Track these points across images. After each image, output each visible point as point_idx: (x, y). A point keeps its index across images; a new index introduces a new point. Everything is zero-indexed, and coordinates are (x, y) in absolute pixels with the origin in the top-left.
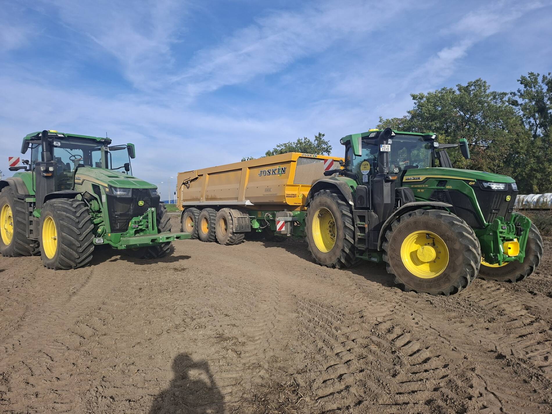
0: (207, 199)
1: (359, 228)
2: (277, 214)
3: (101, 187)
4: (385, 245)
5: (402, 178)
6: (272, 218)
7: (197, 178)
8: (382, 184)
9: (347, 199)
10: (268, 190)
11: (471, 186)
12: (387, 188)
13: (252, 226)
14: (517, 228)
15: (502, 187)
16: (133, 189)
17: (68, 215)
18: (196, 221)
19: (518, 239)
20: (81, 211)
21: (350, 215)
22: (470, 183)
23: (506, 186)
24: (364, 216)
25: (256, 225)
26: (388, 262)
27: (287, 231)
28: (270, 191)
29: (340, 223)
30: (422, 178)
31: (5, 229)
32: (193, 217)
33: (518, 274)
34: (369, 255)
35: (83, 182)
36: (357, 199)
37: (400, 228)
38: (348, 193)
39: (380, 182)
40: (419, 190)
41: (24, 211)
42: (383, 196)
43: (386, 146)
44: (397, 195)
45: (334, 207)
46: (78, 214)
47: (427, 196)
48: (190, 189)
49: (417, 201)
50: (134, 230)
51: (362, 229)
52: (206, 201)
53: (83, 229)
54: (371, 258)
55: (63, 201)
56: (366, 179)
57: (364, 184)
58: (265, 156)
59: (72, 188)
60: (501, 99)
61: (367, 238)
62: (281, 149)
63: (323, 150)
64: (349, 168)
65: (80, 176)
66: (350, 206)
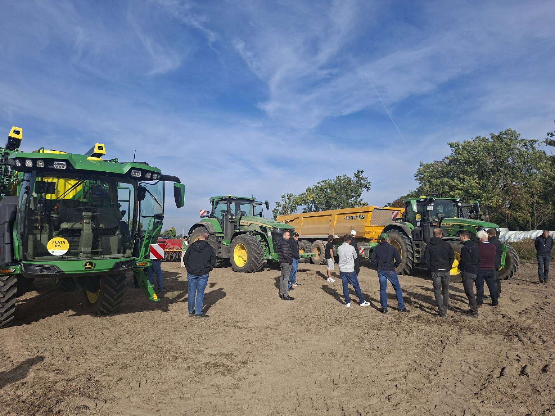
1: (416, 251)
5: (440, 224)
7: (293, 220)
9: (409, 235)
21: (410, 244)
22: (475, 228)
24: (419, 245)
27: (366, 255)
29: (404, 248)
30: (451, 224)
33: (505, 275)
34: (422, 266)
35: (250, 225)
36: (414, 235)
38: (408, 231)
39: (428, 226)
40: (450, 231)
42: (429, 234)
43: (430, 207)
45: (400, 240)
47: (454, 233)
49: (448, 236)
51: (418, 252)
54: (423, 268)
56: (419, 224)
57: (418, 226)
58: (306, 192)
59: (238, 228)
60: (531, 145)
61: (421, 257)
62: (322, 186)
63: (362, 186)
64: (408, 217)
65: (246, 221)
66: (410, 239)
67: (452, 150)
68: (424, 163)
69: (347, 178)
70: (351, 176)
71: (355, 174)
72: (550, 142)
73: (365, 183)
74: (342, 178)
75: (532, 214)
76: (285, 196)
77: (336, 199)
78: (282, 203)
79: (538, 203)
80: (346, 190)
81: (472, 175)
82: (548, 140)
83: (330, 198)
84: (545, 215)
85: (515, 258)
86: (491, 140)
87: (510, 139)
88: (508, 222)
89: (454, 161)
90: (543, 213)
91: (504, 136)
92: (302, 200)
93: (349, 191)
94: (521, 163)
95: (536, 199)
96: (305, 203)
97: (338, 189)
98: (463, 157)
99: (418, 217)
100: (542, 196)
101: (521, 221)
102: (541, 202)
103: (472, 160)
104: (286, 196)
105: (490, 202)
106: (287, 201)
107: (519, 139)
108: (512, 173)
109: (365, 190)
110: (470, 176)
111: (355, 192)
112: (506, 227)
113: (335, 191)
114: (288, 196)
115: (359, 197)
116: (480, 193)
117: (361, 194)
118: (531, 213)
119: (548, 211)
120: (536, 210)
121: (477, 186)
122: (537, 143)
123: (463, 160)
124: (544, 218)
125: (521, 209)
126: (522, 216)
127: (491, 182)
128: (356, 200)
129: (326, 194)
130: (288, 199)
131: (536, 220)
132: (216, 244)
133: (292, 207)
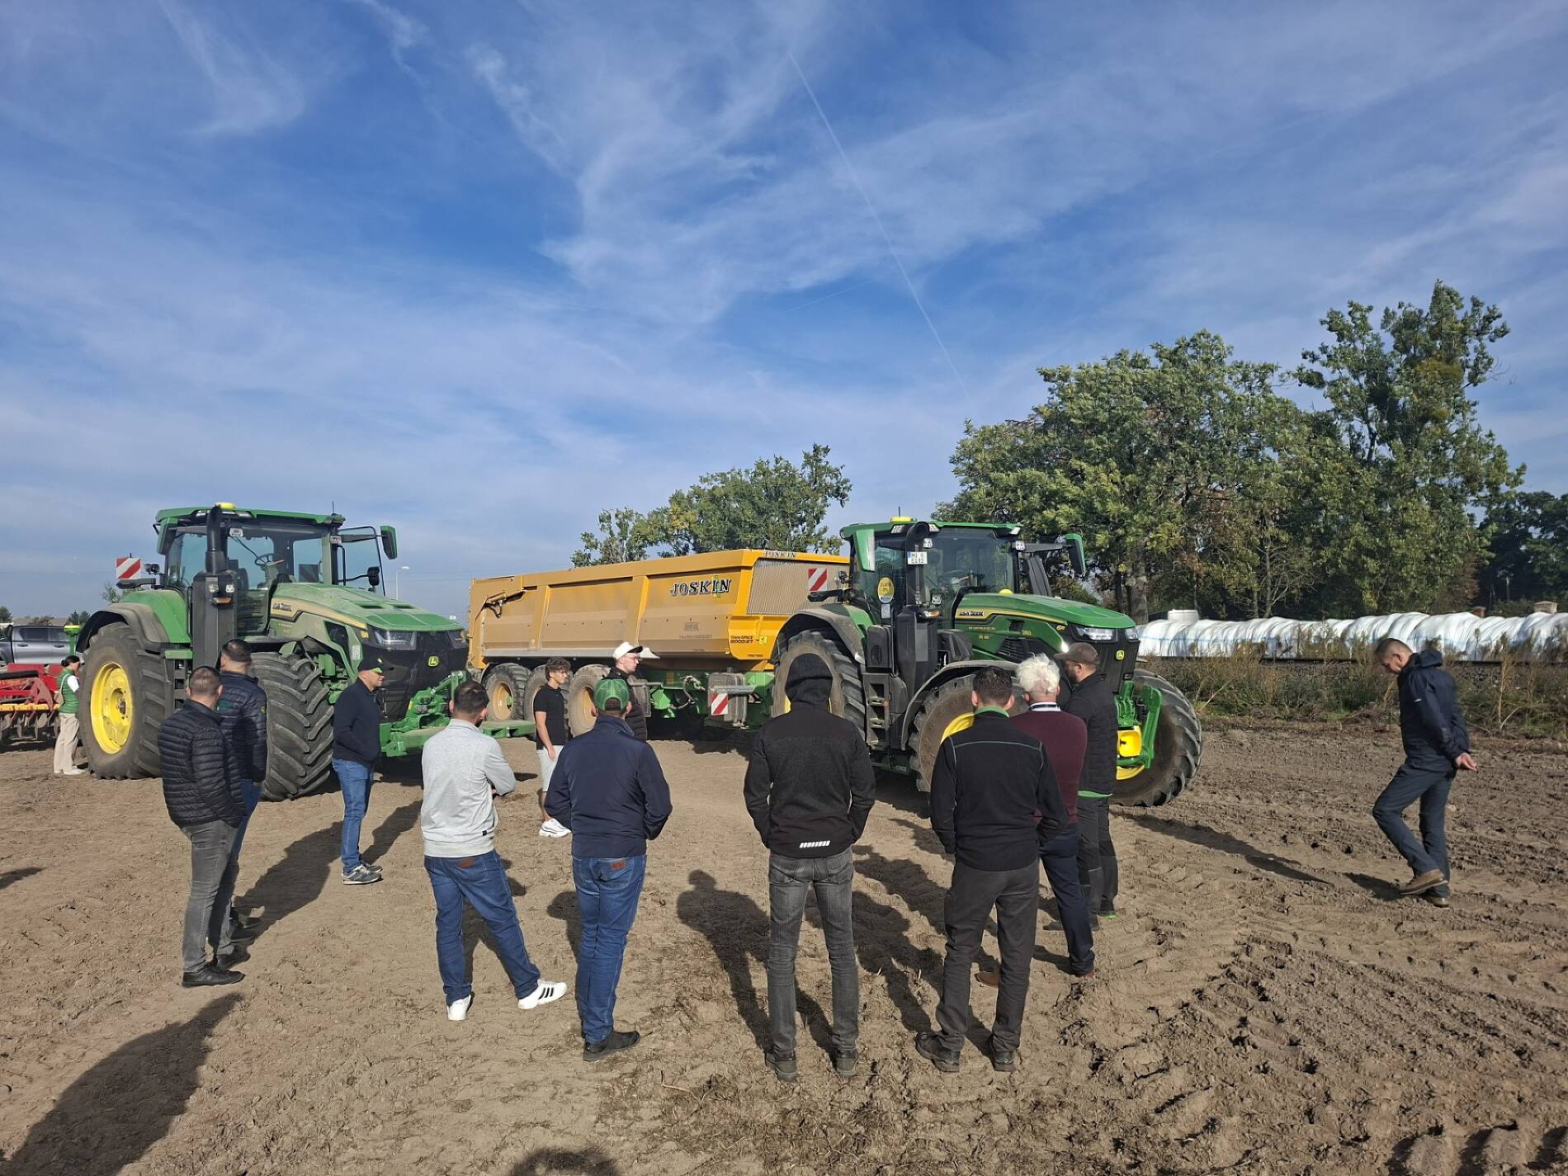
0: (546, 644)
1: (874, 707)
2: (713, 677)
3: (348, 629)
4: (915, 739)
5: (954, 614)
6: (699, 688)
7: (520, 595)
8: (913, 624)
9: (852, 651)
10: (691, 626)
11: (1059, 632)
12: (921, 634)
13: (652, 706)
14: (1138, 708)
15: (1108, 635)
16: (418, 632)
17: (285, 687)
18: (518, 694)
19: (1142, 728)
20: (308, 680)
21: (857, 682)
22: (1059, 627)
23: (1114, 634)
24: (882, 686)
25: (663, 702)
26: (919, 770)
27: (734, 716)
28: (696, 628)
30: (986, 613)
31: (105, 717)
32: (511, 685)
33: (1156, 791)
34: (892, 760)
35: (297, 617)
36: (869, 649)
37: (938, 708)
38: (854, 639)
39: (909, 621)
40: (981, 636)
41: (159, 677)
42: (914, 648)
43: (919, 554)
44: (941, 647)
46: (304, 686)
47: (994, 647)
48: (502, 617)
49: (973, 657)
50: (420, 717)
51: (879, 711)
52: (544, 647)
53: (316, 715)
54: (895, 765)
55: (269, 657)
56: (886, 612)
57: (884, 622)
58: (669, 506)
59: (262, 627)
60: (1262, 380)
61: (887, 727)
62: (713, 489)
63: (826, 490)
64: (857, 587)
65: (287, 602)
66: (857, 664)
67: (1050, 390)
68: (977, 426)
69: (786, 468)
70: (797, 462)
71: (807, 456)
72: (1309, 376)
73: (834, 481)
74: (771, 467)
75: (1261, 571)
76: (609, 517)
77: (753, 526)
78: (602, 537)
79: (1276, 540)
80: (781, 502)
81: (1103, 461)
82: (1304, 371)
83: (736, 522)
84: (1294, 575)
85: (1188, 731)
86: (1155, 362)
87: (1206, 361)
88: (1197, 593)
89: (1056, 420)
90: (1287, 568)
91: (1190, 351)
92: (656, 531)
93: (790, 504)
94: (1233, 427)
95: (1271, 529)
96: (668, 538)
97: (760, 499)
98: (1081, 409)
99: (885, 589)
100: (1286, 522)
101: (1232, 592)
102: (1284, 538)
103: (1103, 416)
104: (613, 517)
105: (1152, 540)
106: (616, 530)
107: (1228, 361)
108: (1210, 456)
109: (833, 501)
110: (1098, 464)
111: (806, 508)
112: (1192, 608)
113: (753, 503)
114: (620, 516)
115: (818, 522)
116: (1122, 514)
117: (822, 513)
118: (1259, 567)
119: (1302, 562)
120: (1271, 560)
121: (1115, 493)
122: (1276, 374)
123: (1079, 419)
124: (1289, 582)
125: (1233, 558)
126: (1237, 578)
127: (1154, 482)
128: (811, 531)
129: (727, 513)
130: (619, 525)
131: (1269, 589)
132: (168, 690)
133: (630, 547)
